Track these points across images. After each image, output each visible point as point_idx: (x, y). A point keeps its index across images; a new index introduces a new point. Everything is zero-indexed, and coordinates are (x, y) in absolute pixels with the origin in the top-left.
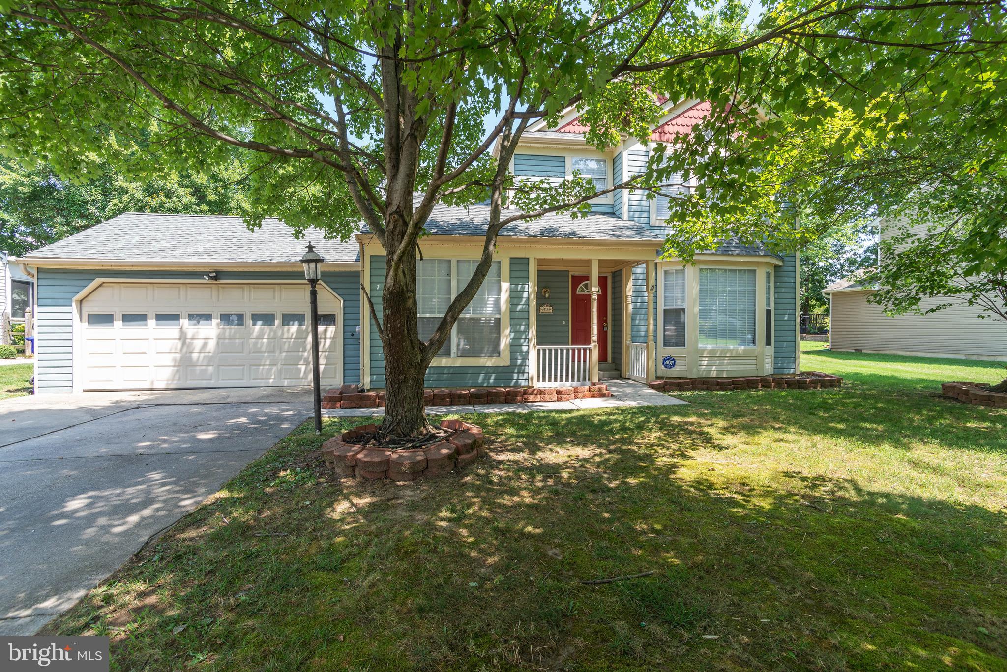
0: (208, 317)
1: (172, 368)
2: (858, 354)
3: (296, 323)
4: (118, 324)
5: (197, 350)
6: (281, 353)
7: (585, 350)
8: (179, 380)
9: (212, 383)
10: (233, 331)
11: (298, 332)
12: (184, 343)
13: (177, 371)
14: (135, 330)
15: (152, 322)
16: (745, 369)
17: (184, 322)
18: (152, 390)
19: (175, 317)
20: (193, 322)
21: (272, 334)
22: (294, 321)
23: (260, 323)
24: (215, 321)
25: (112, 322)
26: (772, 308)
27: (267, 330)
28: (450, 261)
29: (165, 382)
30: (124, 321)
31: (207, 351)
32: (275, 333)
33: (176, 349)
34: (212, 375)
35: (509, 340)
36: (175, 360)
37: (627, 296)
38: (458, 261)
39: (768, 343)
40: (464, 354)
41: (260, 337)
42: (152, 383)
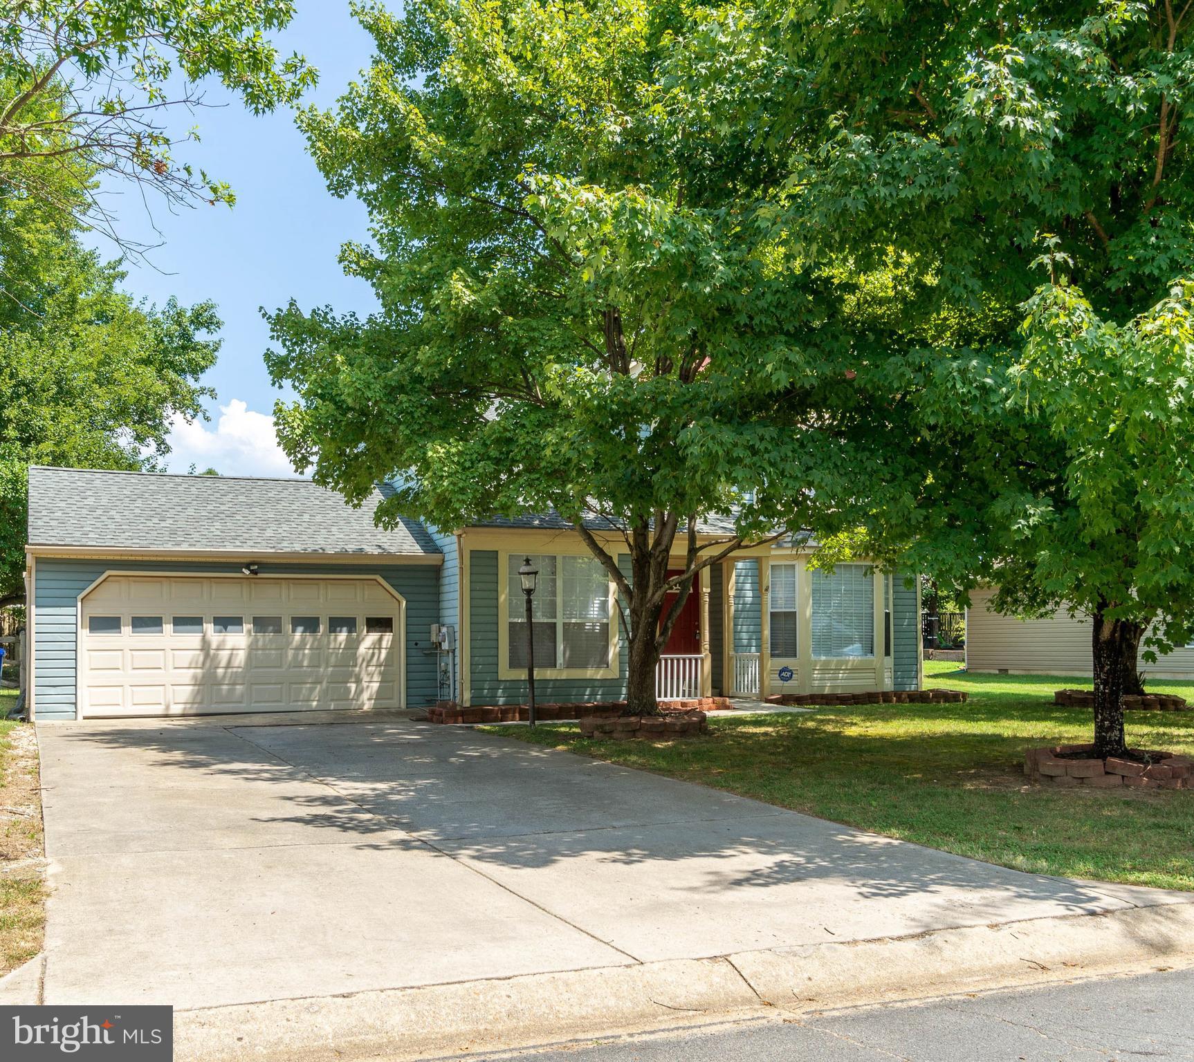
0: (238, 621)
1: (191, 687)
2: (1004, 675)
3: (345, 629)
4: (127, 630)
5: (223, 663)
6: (327, 667)
7: (696, 660)
8: (200, 703)
9: (243, 707)
10: (267, 638)
11: (348, 640)
12: (207, 655)
13: (198, 691)
14: (147, 638)
15: (168, 628)
16: (863, 684)
17: (209, 628)
18: (166, 716)
19: (197, 621)
20: (218, 627)
21: (316, 643)
22: (342, 626)
23: (300, 629)
24: (247, 627)
25: (119, 628)
26: (891, 610)
27: (309, 638)
28: (555, 558)
29: (182, 706)
30: (134, 626)
31: (236, 665)
32: (320, 641)
33: (197, 663)
34: (242, 696)
35: (618, 649)
36: (195, 677)
37: (729, 596)
38: (564, 558)
39: (887, 653)
40: (570, 665)
41: (301, 647)
42: (168, 707)
